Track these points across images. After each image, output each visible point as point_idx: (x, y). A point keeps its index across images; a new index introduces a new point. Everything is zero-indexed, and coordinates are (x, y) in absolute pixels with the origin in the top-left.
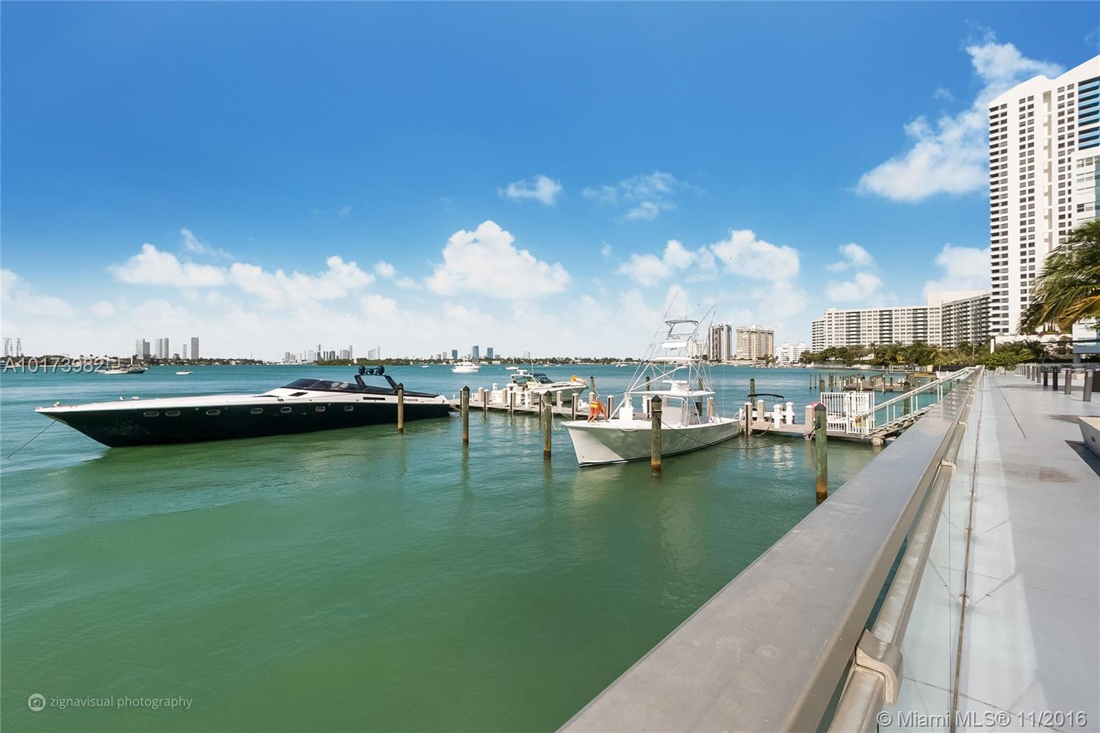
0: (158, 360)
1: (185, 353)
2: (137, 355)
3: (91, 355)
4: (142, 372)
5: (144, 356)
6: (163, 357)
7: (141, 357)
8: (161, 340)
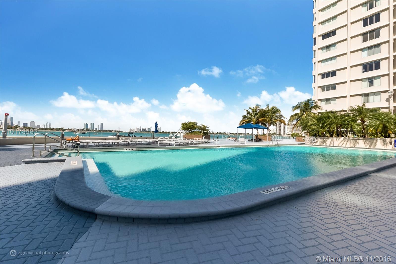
0: (90, 130)
1: (99, 128)
2: (84, 128)
3: (71, 128)
4: (85, 133)
5: (86, 129)
6: (92, 129)
7: (85, 129)
8: (92, 124)
